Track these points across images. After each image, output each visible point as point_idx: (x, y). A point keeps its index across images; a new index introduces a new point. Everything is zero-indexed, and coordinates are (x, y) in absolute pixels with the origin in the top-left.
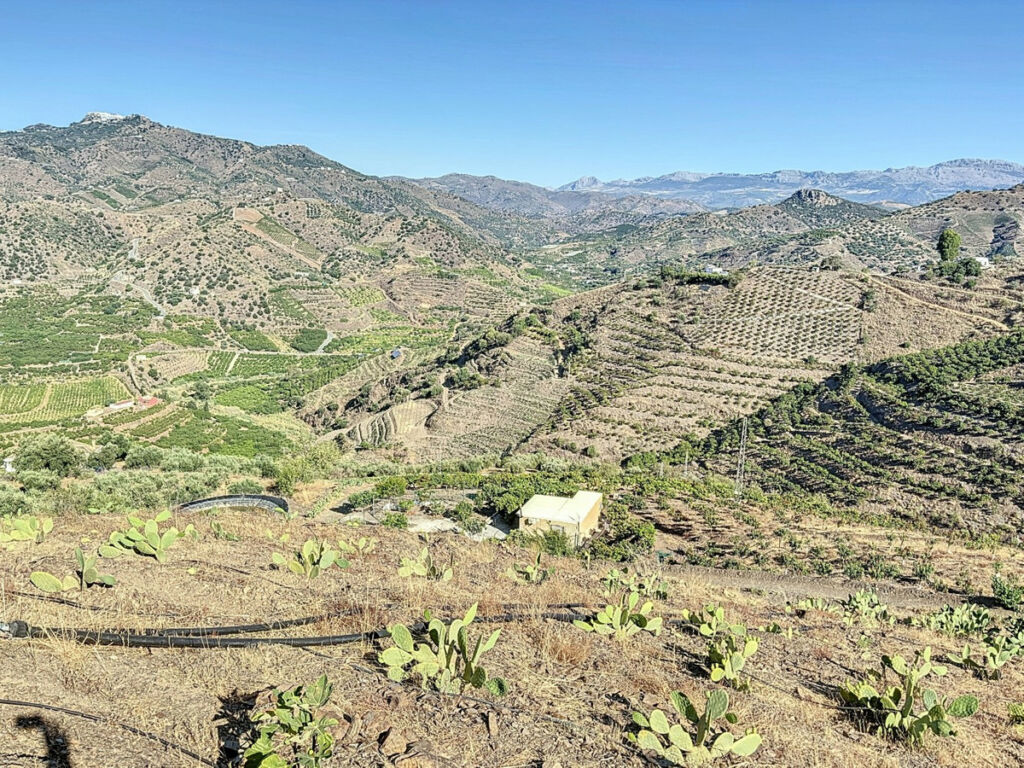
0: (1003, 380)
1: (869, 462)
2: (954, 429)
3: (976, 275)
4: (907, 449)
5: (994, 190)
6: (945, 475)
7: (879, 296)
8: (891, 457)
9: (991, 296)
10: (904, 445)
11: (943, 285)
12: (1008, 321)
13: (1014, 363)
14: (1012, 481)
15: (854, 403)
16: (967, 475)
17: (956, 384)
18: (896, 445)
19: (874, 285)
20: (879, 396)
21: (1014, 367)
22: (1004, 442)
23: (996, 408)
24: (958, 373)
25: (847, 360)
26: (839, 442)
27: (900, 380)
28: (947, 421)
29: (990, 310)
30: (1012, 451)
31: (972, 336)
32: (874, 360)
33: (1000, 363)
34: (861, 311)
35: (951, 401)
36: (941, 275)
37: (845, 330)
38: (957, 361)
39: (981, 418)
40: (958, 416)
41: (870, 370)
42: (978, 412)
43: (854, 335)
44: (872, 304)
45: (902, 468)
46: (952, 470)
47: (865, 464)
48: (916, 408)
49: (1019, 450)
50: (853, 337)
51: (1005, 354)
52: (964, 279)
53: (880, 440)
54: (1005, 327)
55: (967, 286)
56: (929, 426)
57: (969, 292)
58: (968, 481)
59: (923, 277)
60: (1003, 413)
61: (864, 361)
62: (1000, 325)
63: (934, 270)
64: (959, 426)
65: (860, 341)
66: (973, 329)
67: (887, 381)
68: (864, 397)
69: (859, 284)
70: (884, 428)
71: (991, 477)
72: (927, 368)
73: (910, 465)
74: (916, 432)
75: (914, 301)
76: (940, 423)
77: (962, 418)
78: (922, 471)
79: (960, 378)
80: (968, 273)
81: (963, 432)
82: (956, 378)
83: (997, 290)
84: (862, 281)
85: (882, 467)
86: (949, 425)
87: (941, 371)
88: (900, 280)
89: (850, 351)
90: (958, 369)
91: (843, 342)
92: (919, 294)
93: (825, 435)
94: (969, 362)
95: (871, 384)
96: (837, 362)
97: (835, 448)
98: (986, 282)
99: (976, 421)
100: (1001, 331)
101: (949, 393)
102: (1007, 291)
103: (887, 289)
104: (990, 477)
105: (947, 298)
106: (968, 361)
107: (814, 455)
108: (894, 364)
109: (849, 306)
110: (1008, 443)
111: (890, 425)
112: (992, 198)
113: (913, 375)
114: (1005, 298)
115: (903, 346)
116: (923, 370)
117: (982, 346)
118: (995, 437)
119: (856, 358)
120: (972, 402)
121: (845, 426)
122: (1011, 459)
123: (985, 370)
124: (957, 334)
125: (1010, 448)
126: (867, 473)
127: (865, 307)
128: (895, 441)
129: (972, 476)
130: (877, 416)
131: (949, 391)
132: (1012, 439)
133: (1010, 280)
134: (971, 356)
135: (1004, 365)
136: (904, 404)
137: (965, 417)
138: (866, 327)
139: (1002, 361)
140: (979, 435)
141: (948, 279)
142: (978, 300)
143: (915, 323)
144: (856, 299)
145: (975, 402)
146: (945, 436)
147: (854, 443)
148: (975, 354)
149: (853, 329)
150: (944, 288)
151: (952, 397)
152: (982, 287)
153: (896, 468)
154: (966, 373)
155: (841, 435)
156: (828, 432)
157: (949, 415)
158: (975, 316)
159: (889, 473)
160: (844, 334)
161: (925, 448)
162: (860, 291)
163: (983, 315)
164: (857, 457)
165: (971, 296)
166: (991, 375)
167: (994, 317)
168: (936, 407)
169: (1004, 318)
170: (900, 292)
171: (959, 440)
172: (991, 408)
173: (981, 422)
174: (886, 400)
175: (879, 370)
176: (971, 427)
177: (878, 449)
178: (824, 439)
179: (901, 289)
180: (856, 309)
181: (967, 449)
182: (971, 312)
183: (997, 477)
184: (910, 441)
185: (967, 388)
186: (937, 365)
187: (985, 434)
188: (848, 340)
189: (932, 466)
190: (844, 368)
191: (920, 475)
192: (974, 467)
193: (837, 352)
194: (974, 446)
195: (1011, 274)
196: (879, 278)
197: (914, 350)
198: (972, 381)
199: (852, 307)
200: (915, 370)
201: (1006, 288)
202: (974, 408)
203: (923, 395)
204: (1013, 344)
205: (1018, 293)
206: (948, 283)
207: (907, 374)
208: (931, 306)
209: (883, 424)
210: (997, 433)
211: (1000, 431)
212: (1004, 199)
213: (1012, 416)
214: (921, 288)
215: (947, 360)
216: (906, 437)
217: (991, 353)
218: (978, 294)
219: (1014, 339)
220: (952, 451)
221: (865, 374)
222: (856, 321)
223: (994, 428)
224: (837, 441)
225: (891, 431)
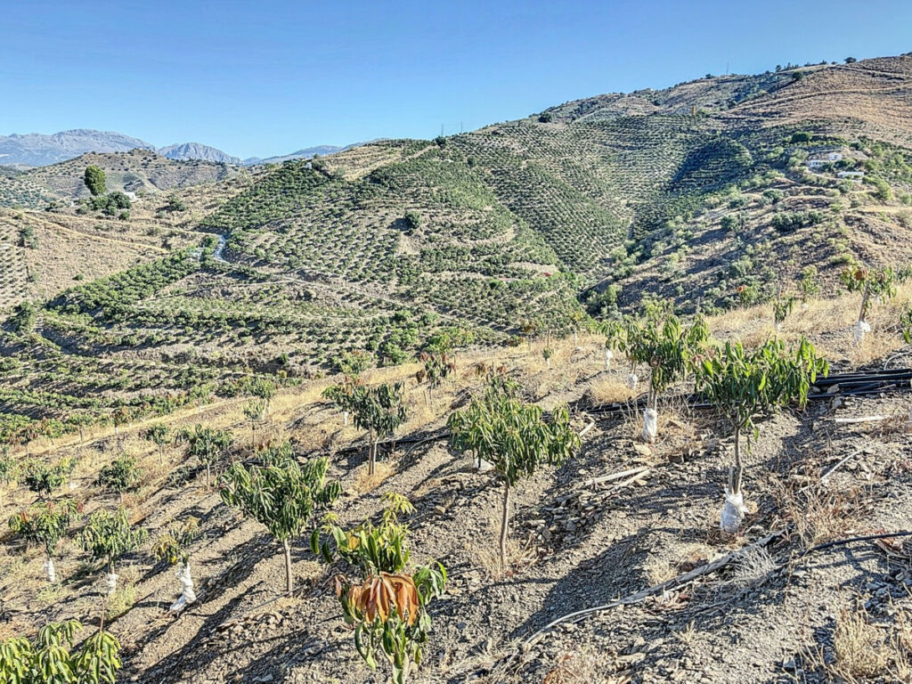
0: (178, 292)
1: (73, 395)
2: (149, 343)
3: (128, 208)
4: (109, 372)
5: (117, 153)
6: (153, 388)
7: (38, 232)
8: (96, 384)
9: (147, 226)
10: (105, 369)
11: (100, 218)
12: (166, 245)
13: (183, 276)
14: (211, 377)
15: (40, 339)
16: (172, 382)
17: (139, 302)
18: (97, 372)
19: (30, 222)
20: (66, 327)
21: (184, 280)
22: (195, 345)
23: (180, 316)
24: (138, 292)
25: (20, 301)
26: (35, 383)
27: (84, 309)
28: (141, 337)
29: (148, 238)
30: (204, 351)
31: (138, 261)
32: (51, 296)
33: (172, 278)
34: (22, 249)
35: (140, 317)
36: (95, 209)
37: (10, 269)
38: (134, 283)
39: (171, 328)
40: (150, 330)
41: (49, 306)
42: (166, 323)
43: (21, 274)
44: (32, 241)
45: (110, 392)
46: (157, 381)
47: (69, 398)
48: (108, 331)
49: (208, 349)
50: (21, 277)
51: (173, 270)
52: (119, 212)
53: (79, 370)
54: (164, 251)
55: (122, 217)
56: (125, 344)
57: (125, 223)
58: (175, 387)
59: (78, 211)
60: (187, 318)
61: (39, 298)
62: (160, 249)
63: (88, 204)
64: (153, 339)
65: (30, 279)
66: (138, 256)
67: (70, 312)
68: (50, 332)
69: (13, 221)
70: (81, 358)
71: (193, 378)
72: (108, 294)
73: (117, 387)
74: (114, 354)
75: (76, 234)
76: (134, 340)
77: (153, 332)
78: (130, 390)
79: (142, 297)
80: (120, 206)
81: (159, 344)
82: (137, 297)
83: (149, 220)
84: (16, 218)
85: (89, 396)
86: (144, 340)
87: (121, 294)
88: (56, 215)
89: (21, 291)
90: (136, 290)
91: (11, 282)
92: (79, 228)
93: (15, 380)
94: (145, 282)
95: (54, 317)
96: (9, 304)
97: (31, 391)
98: (138, 213)
99: (166, 332)
100: (162, 254)
101: (135, 311)
102: (157, 220)
103: (45, 224)
104: (191, 379)
105: (107, 230)
106: (143, 281)
107: (9, 403)
108: (72, 295)
109: (7, 246)
110: (198, 345)
111: (86, 354)
112: (116, 160)
113: (96, 302)
114: (158, 226)
115: (76, 279)
116: (104, 296)
117: (151, 267)
118: (187, 342)
119: (29, 297)
120: (158, 315)
121: (37, 365)
122: (203, 359)
123: (161, 286)
124: (125, 262)
125: (201, 349)
126: (75, 407)
127: (26, 245)
128: (95, 368)
129: (176, 382)
130: (69, 347)
131: (134, 308)
132: (202, 340)
133: (159, 210)
134: (144, 276)
135: (176, 279)
136: (95, 329)
137: (156, 330)
138: (33, 265)
139: (173, 275)
140: (173, 343)
141: (103, 212)
142: (135, 230)
143: (83, 255)
144: (14, 236)
145: (161, 315)
146: (143, 351)
147: (52, 380)
148: (148, 274)
149: (19, 268)
150: (101, 221)
151: (140, 314)
152: (135, 218)
153: (103, 393)
154: (145, 292)
155: (33, 375)
156: (18, 376)
157: (142, 331)
158: (137, 244)
159: (98, 401)
160: (10, 275)
161: (128, 367)
162: (16, 229)
163: (143, 243)
164: (58, 393)
165: (128, 227)
166: (167, 289)
167: (154, 244)
168: (128, 326)
169: (161, 244)
170: (60, 227)
171: (156, 351)
172: (176, 318)
173: (172, 331)
174: (75, 329)
175: (59, 303)
176: (164, 337)
177: (80, 379)
178: (15, 385)
179: (59, 224)
180: (16, 247)
181: (166, 359)
182: (132, 241)
183: (197, 377)
184: (111, 364)
185: (151, 304)
186: (116, 289)
187: (177, 341)
188: (16, 280)
189: (138, 382)
190: (18, 309)
191: (129, 394)
192: (176, 374)
193: (7, 294)
194: (171, 356)
195: (157, 206)
196: (34, 214)
197: (88, 280)
198: (152, 297)
199: (10, 245)
200: (95, 297)
201: (157, 217)
202: (161, 319)
203: (110, 318)
204: (177, 262)
205: (168, 221)
206: (104, 215)
207: (89, 302)
208: (94, 238)
209: (78, 355)
210: (187, 338)
211: (190, 336)
212: (126, 161)
213: (196, 320)
214: (80, 222)
215: (124, 283)
216: (105, 362)
217: (161, 271)
218: (134, 225)
219: (177, 258)
220: (153, 364)
221: (44, 309)
222: (19, 260)
223: (184, 334)
224: (32, 383)
225: (88, 358)
